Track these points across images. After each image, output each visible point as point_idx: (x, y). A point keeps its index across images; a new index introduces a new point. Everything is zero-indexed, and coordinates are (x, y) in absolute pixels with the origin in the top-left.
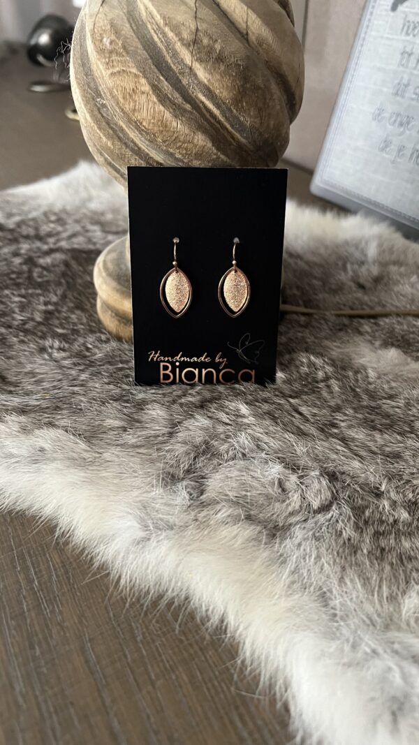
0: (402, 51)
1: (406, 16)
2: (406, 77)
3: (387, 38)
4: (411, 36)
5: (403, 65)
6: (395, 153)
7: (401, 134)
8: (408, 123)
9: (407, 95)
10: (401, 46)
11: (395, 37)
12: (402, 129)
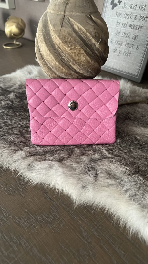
0: (117, 22)
1: (117, 11)
2: (119, 30)
3: (112, 18)
4: (119, 17)
5: (118, 26)
6: (118, 53)
7: (119, 47)
8: (122, 44)
9: (120, 35)
10: (116, 20)
11: (114, 18)
12: (120, 45)
